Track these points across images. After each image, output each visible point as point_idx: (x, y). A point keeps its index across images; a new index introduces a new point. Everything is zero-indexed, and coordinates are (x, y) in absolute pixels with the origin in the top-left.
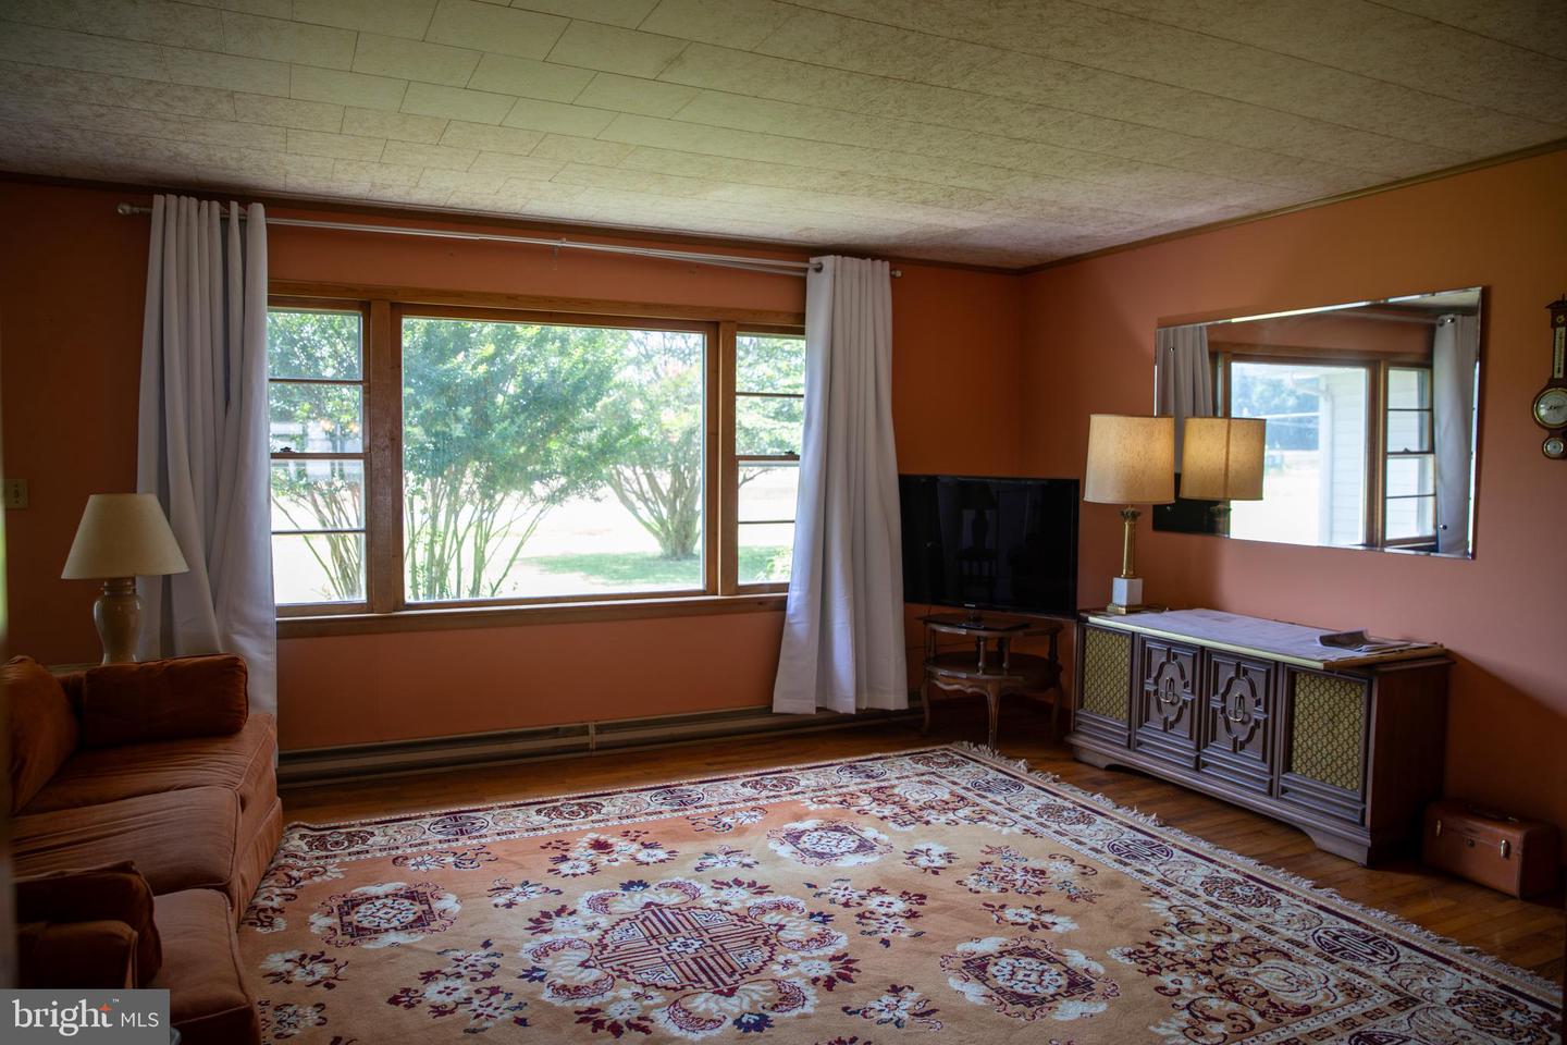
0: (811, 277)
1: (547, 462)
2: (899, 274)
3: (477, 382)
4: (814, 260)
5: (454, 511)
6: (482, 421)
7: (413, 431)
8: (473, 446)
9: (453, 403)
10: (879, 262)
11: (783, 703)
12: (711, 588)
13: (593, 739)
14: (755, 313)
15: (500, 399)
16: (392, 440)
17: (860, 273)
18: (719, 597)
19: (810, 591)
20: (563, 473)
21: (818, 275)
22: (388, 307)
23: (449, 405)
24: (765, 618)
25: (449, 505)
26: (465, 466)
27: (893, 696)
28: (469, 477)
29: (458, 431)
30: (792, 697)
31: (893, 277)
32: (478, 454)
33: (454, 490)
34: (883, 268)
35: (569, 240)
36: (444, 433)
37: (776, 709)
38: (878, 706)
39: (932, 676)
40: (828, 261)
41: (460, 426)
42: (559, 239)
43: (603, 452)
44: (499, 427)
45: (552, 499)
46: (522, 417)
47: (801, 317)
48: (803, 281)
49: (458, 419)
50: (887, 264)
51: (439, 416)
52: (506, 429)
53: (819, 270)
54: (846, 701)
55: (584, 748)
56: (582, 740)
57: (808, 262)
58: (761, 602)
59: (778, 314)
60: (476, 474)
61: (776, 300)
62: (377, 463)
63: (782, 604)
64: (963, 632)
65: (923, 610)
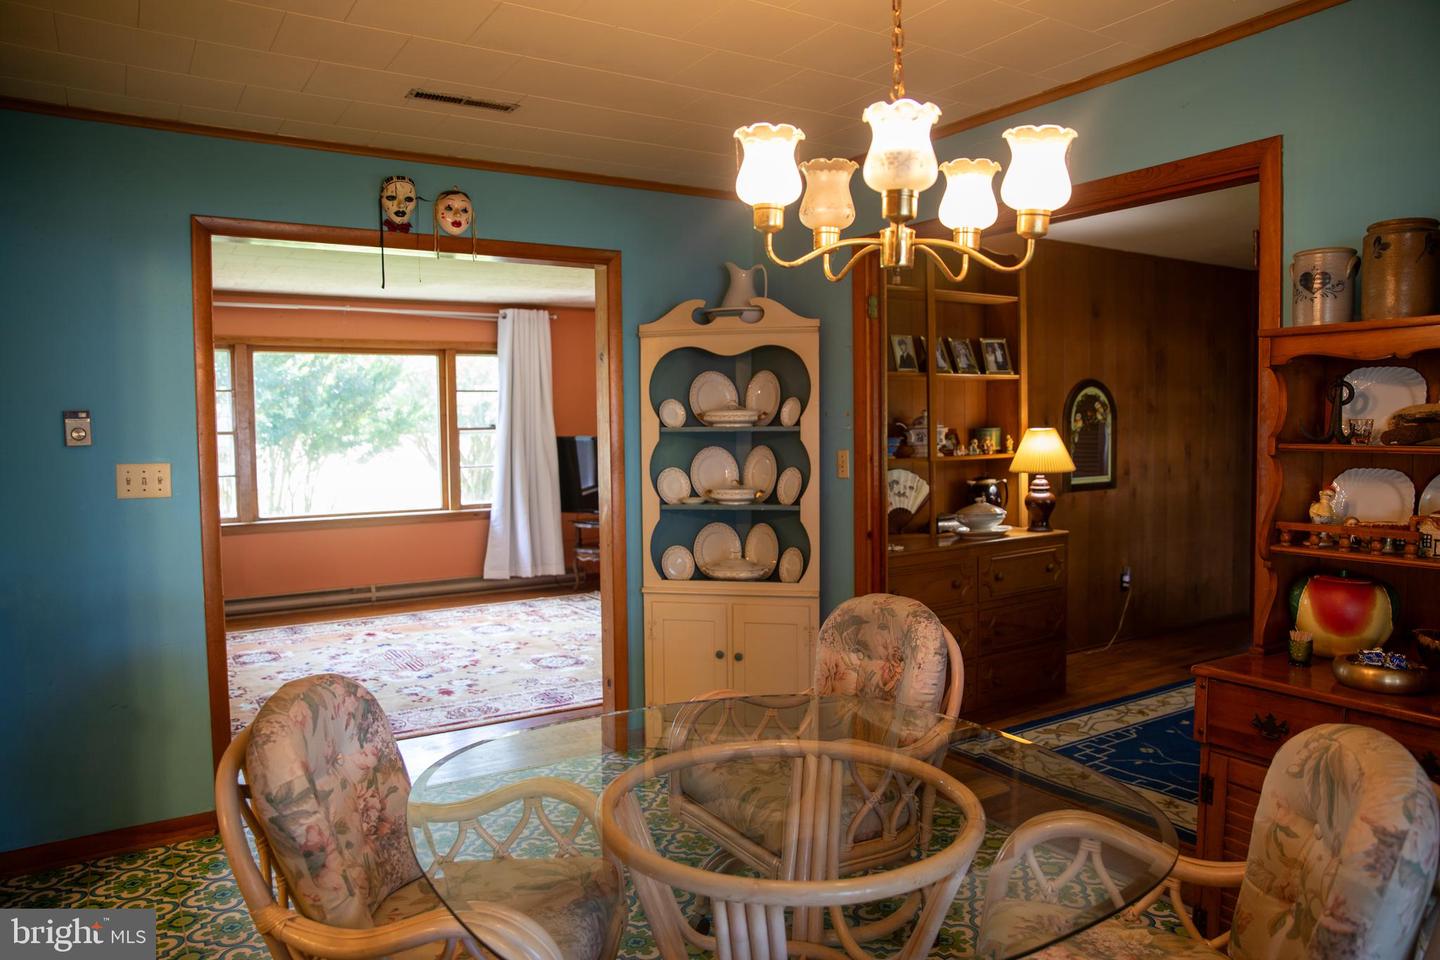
0: (501, 322)
1: (356, 432)
2: (555, 317)
3: (303, 378)
4: (502, 312)
5: (287, 470)
6: (307, 405)
7: (260, 418)
8: (301, 424)
9: (284, 394)
10: (541, 312)
11: (489, 574)
12: (445, 507)
13: (374, 595)
14: (466, 343)
15: (320, 389)
16: (250, 423)
17: (529, 319)
18: (450, 511)
19: (504, 505)
20: (368, 441)
21: (505, 320)
22: (245, 347)
23: (282, 394)
24: (477, 524)
25: (284, 466)
26: (295, 437)
27: (555, 567)
28: (298, 443)
29: (289, 414)
30: (496, 569)
31: (551, 320)
32: (304, 429)
33: (288, 455)
34: (544, 315)
35: (351, 306)
36: (279, 415)
37: (485, 577)
38: (547, 573)
39: (576, 554)
40: (509, 312)
41: (290, 410)
42: (344, 306)
43: (398, 424)
44: (318, 410)
45: (362, 460)
46: (337, 402)
47: (495, 345)
48: (496, 323)
49: (289, 406)
50: (546, 312)
51: (275, 403)
52: (324, 411)
53: (504, 317)
54: (526, 571)
55: (369, 600)
56: (368, 595)
57: (498, 312)
58: (476, 514)
59: (481, 343)
60: (304, 444)
61: (481, 336)
62: (241, 437)
63: (487, 515)
64: (589, 526)
65: (573, 516)
